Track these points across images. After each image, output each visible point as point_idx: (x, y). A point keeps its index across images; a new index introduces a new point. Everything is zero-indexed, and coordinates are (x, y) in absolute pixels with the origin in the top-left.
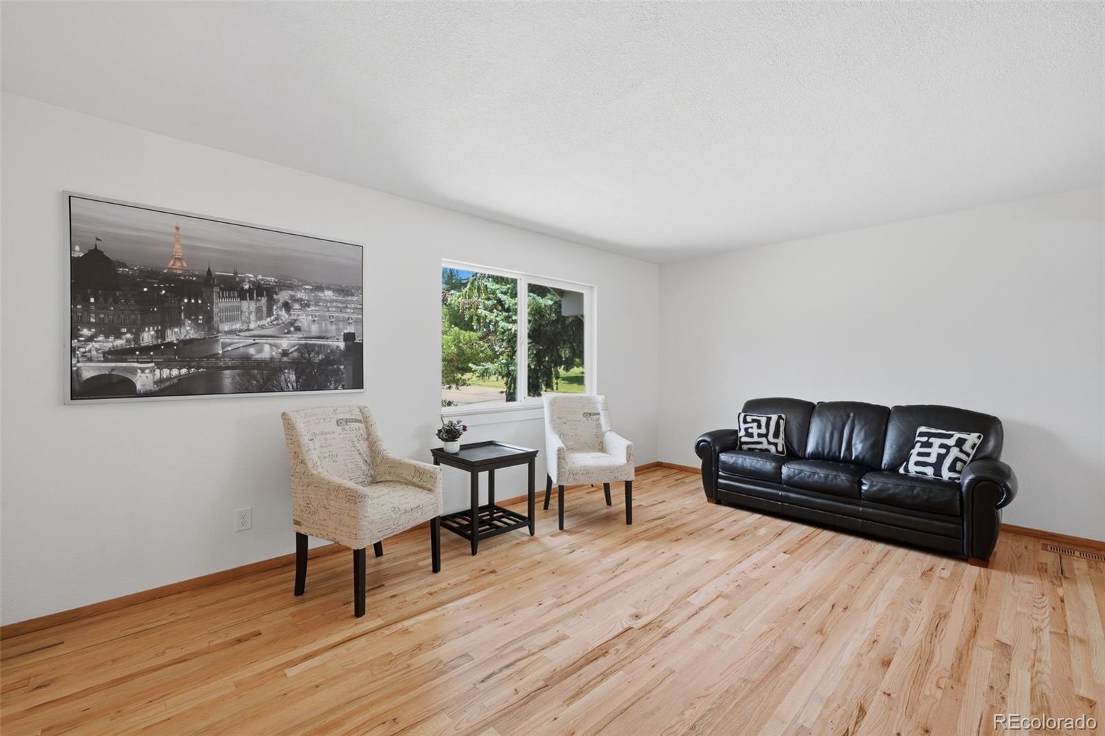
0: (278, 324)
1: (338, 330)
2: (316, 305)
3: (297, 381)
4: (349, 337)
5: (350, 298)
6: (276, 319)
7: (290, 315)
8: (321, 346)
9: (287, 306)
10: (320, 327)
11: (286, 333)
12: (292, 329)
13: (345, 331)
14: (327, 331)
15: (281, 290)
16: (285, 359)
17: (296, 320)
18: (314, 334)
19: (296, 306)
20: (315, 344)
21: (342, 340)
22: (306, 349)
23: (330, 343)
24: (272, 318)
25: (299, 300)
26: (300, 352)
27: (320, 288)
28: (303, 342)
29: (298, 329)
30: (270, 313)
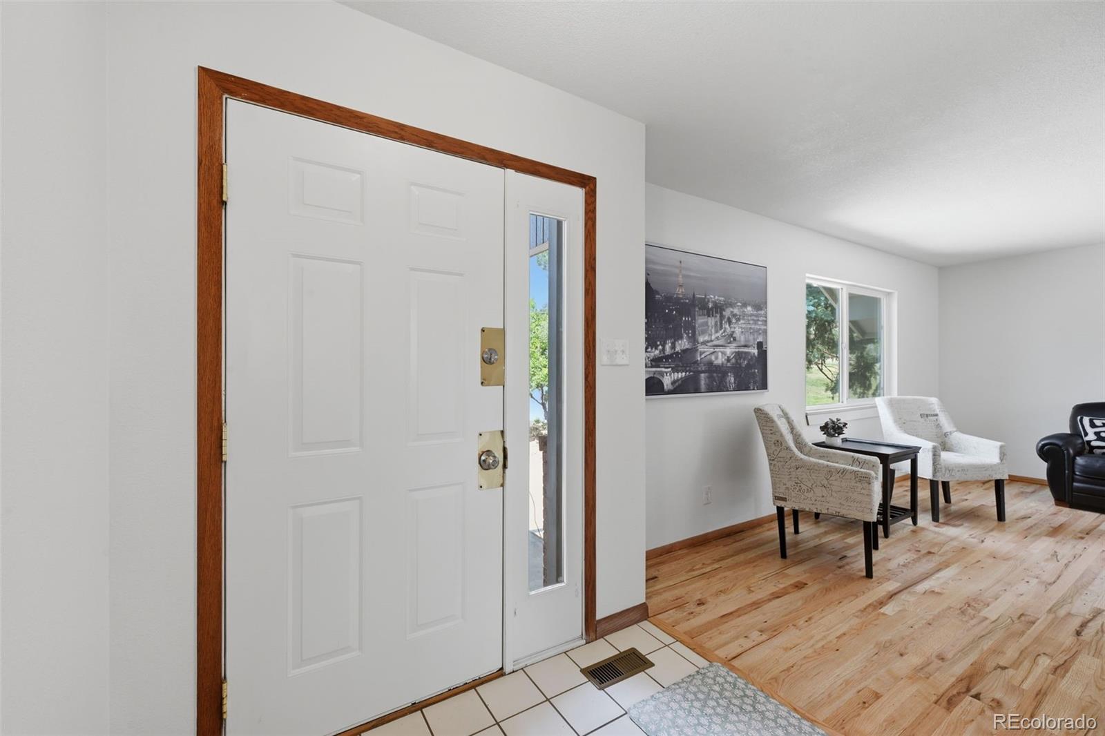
0: (725, 336)
1: (754, 339)
2: (743, 319)
3: (735, 383)
4: (760, 345)
5: (760, 312)
6: (724, 332)
7: (731, 328)
8: (746, 353)
9: (729, 321)
10: (745, 338)
11: (729, 343)
12: (732, 339)
13: (758, 340)
14: (748, 341)
15: (727, 307)
16: (729, 365)
17: (733, 332)
18: (743, 343)
19: (734, 321)
20: (742, 352)
21: (756, 348)
22: (739, 355)
23: (750, 350)
24: (722, 330)
25: (735, 315)
26: (736, 359)
27: (745, 305)
28: (737, 350)
29: (735, 339)
30: (721, 328)
